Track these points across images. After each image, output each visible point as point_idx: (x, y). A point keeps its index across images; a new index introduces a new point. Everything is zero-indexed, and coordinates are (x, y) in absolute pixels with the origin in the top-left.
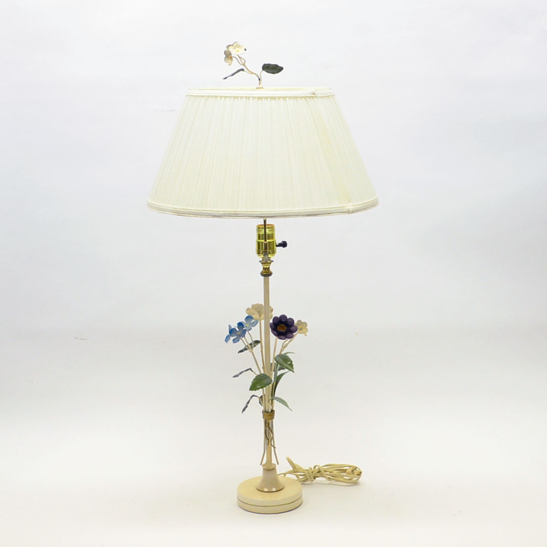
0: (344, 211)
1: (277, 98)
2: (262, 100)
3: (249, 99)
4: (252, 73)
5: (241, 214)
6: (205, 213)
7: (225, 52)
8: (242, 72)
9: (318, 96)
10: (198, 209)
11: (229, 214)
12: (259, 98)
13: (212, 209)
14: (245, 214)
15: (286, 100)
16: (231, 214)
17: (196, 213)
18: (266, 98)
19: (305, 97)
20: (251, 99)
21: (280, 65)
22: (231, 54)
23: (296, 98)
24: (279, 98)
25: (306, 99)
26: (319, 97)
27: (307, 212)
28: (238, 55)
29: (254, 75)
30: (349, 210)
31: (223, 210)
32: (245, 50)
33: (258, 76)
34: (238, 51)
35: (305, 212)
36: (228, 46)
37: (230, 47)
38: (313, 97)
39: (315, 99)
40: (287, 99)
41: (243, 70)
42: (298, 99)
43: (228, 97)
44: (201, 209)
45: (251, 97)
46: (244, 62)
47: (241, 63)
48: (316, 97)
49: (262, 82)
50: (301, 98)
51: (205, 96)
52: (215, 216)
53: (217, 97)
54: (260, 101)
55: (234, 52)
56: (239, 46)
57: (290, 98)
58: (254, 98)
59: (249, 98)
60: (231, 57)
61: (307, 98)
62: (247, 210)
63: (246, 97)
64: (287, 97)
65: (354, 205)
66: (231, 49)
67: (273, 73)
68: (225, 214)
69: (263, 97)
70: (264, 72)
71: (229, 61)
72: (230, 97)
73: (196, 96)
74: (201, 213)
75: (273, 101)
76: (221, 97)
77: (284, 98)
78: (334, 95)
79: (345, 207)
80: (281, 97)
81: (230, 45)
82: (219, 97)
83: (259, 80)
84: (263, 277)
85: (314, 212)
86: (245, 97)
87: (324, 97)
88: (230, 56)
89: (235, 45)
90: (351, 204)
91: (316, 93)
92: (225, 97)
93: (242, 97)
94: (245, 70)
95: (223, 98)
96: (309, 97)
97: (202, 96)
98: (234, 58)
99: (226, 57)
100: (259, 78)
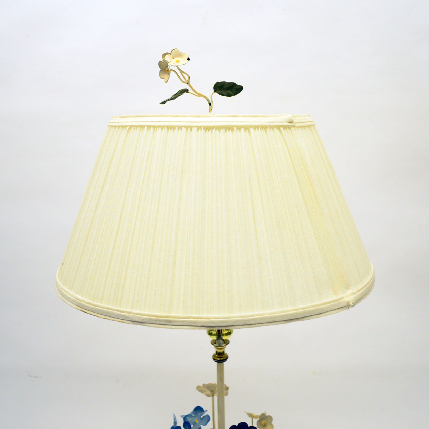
0: (341, 306)
1: (235, 129)
2: (212, 132)
3: (191, 130)
4: (200, 95)
5: (177, 321)
6: (119, 315)
7: (160, 64)
8: (185, 93)
9: (297, 125)
10: (110, 306)
11: (157, 320)
12: (208, 129)
13: (130, 311)
14: (183, 322)
15: (249, 131)
16: (160, 320)
17: (107, 312)
18: (219, 128)
19: (279, 127)
20: (195, 129)
21: (238, 83)
22: (167, 66)
23: (264, 127)
24: (239, 128)
25: (280, 130)
26: (297, 127)
27: (286, 315)
28: (177, 67)
29: (202, 98)
30: (348, 302)
31: (147, 313)
32: (188, 59)
33: (208, 100)
34: (178, 61)
35: (282, 316)
36: (164, 55)
37: (167, 56)
38: (290, 127)
39: (293, 129)
40: (252, 130)
41: (187, 91)
42: (268, 130)
43: (159, 127)
44: (114, 308)
46: (187, 79)
47: (184, 80)
48: (294, 126)
49: (213, 108)
50: (272, 127)
51: (126, 126)
52: (134, 322)
53: (142, 127)
54: (208, 133)
55: (172, 63)
56: (180, 55)
57: (256, 127)
60: (168, 71)
61: (282, 129)
62: (186, 315)
63: (187, 127)
65: (354, 293)
66: (167, 58)
67: (229, 95)
68: (150, 319)
70: (216, 94)
71: (166, 76)
72: (162, 127)
73: (115, 127)
74: (115, 314)
75: (229, 133)
76: (149, 127)
77: (247, 128)
78: (314, 125)
79: (343, 298)
80: (242, 127)
81: (167, 53)
82: (146, 128)
83: (210, 104)
84: (216, 363)
85: (297, 314)
86: (185, 127)
87: (304, 127)
88: (167, 69)
89: (175, 53)
90: (350, 292)
91: (295, 121)
92: (154, 127)
93: (180, 127)
94: (190, 90)
95: (152, 129)
96: (285, 127)
97: (122, 127)
98: (172, 72)
99: (160, 71)
100: (210, 103)
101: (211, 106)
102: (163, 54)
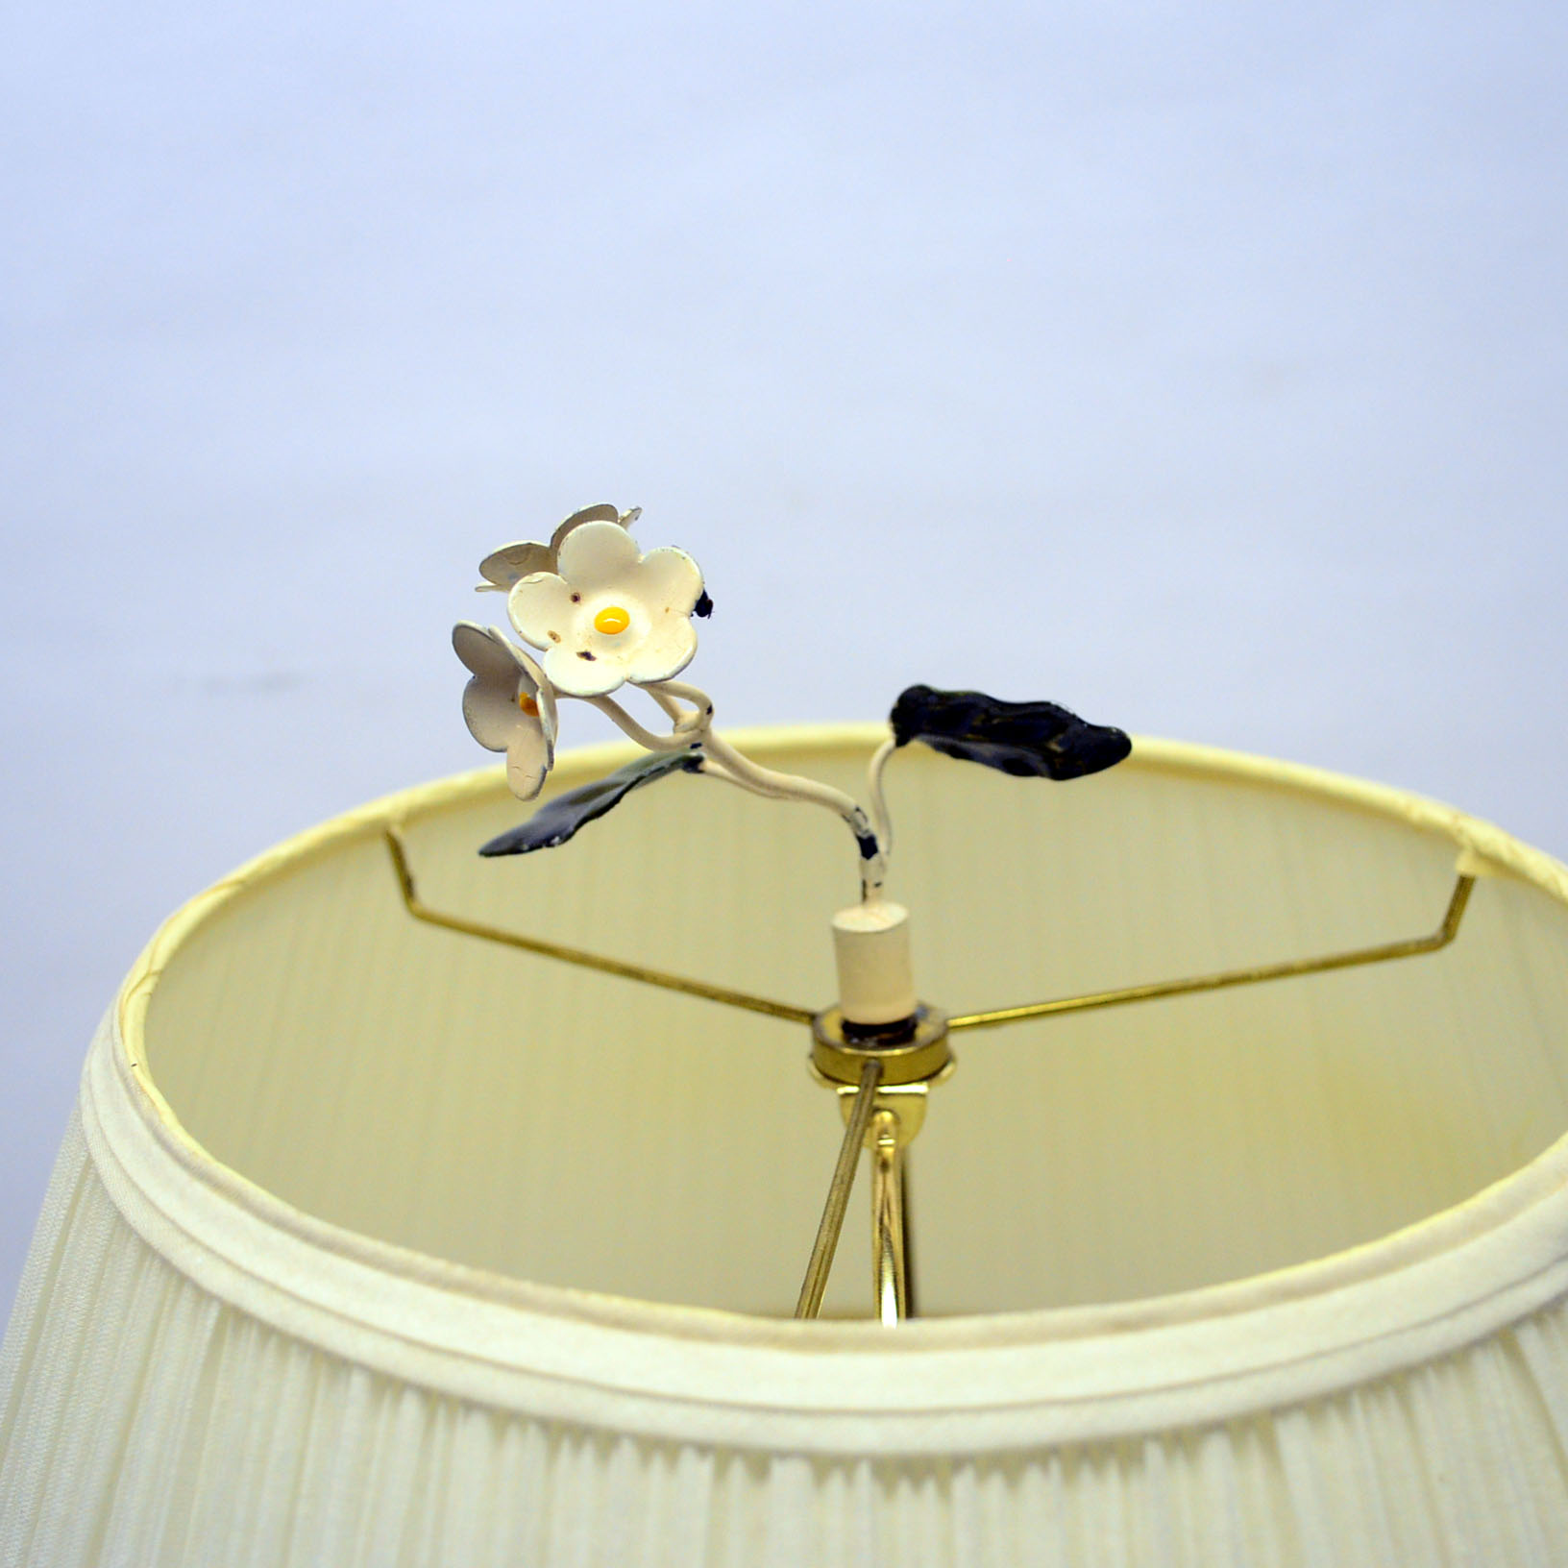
3: (760, 1475)
7: (468, 647)
12: (910, 1472)
20: (791, 1474)
32: (704, 607)
33: (850, 818)
34: (614, 622)
36: (498, 567)
45: (784, 1455)
49: (894, 867)
56: (627, 569)
58: (825, 1465)
59: (760, 1462)
63: (717, 1452)
64: (1279, 1411)
69: (958, 1462)
81: (528, 553)
83: (868, 847)
86: (703, 1449)
89: (590, 552)
93: (659, 1448)
99: (474, 690)
100: (865, 836)
101: (875, 859)
102: (485, 556)
